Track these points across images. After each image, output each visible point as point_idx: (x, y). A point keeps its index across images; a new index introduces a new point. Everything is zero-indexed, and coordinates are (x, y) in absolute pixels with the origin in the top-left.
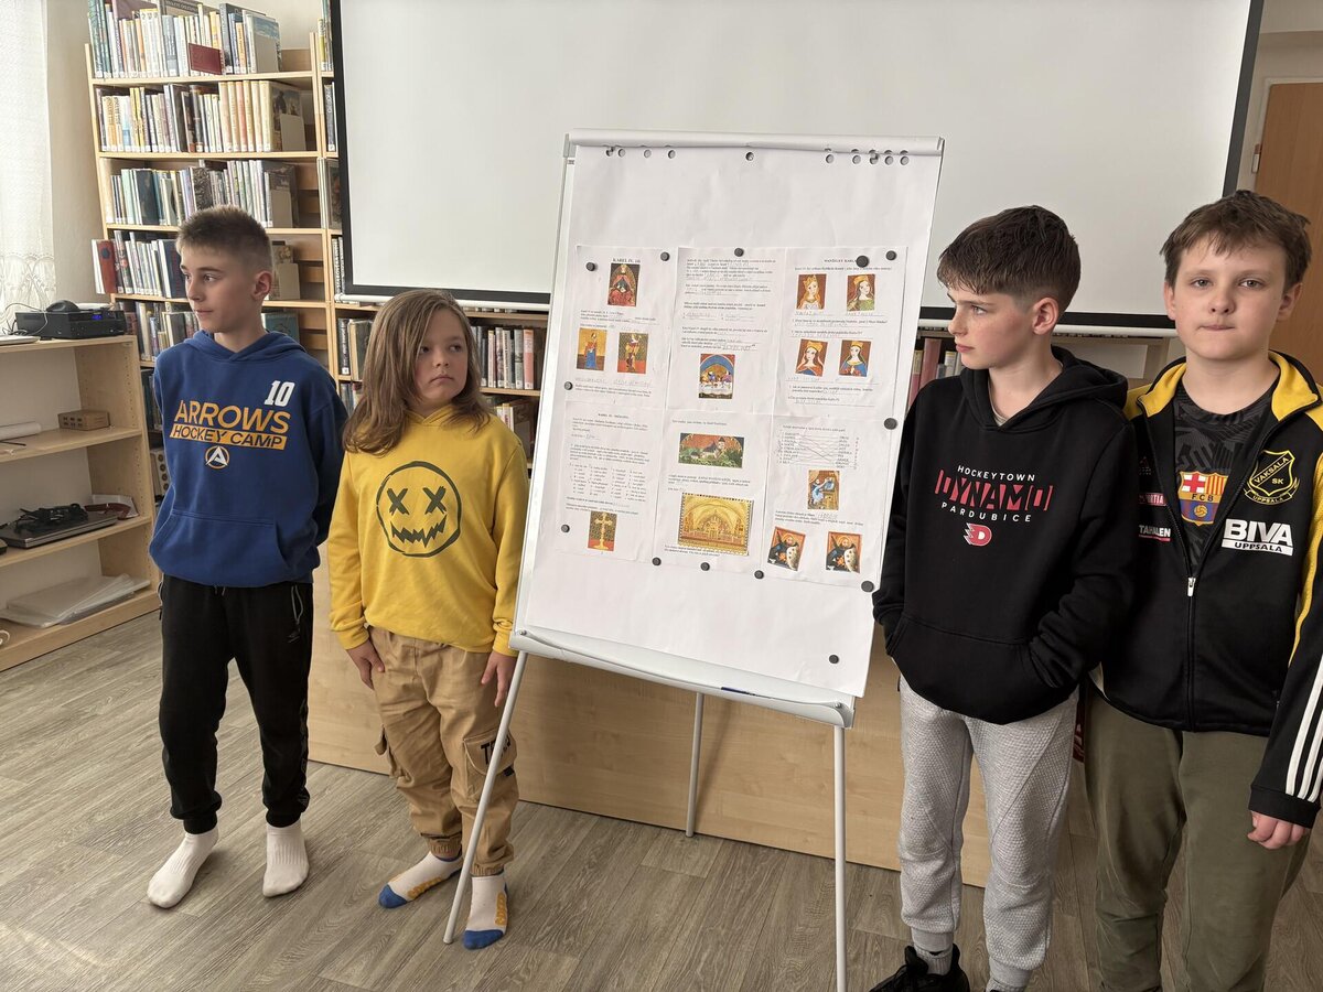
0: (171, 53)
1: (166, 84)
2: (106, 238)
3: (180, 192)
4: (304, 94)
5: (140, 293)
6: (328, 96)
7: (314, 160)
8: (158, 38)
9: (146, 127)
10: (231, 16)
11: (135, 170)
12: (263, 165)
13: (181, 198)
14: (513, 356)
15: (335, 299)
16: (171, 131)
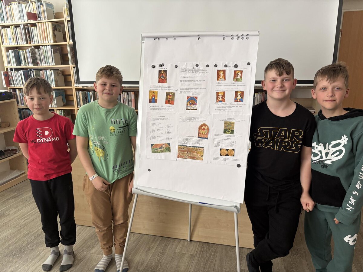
0: (22, 15)
1: (21, 24)
2: (6, 71)
3: (27, 56)
4: (62, 25)
5: (17, 86)
6: (69, 26)
7: (66, 45)
8: (18, 11)
9: (16, 37)
10: (39, 3)
11: (13, 50)
12: (51, 47)
13: (27, 58)
14: (129, 100)
15: (75, 86)
16: (23, 38)
